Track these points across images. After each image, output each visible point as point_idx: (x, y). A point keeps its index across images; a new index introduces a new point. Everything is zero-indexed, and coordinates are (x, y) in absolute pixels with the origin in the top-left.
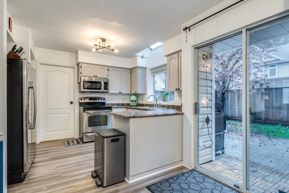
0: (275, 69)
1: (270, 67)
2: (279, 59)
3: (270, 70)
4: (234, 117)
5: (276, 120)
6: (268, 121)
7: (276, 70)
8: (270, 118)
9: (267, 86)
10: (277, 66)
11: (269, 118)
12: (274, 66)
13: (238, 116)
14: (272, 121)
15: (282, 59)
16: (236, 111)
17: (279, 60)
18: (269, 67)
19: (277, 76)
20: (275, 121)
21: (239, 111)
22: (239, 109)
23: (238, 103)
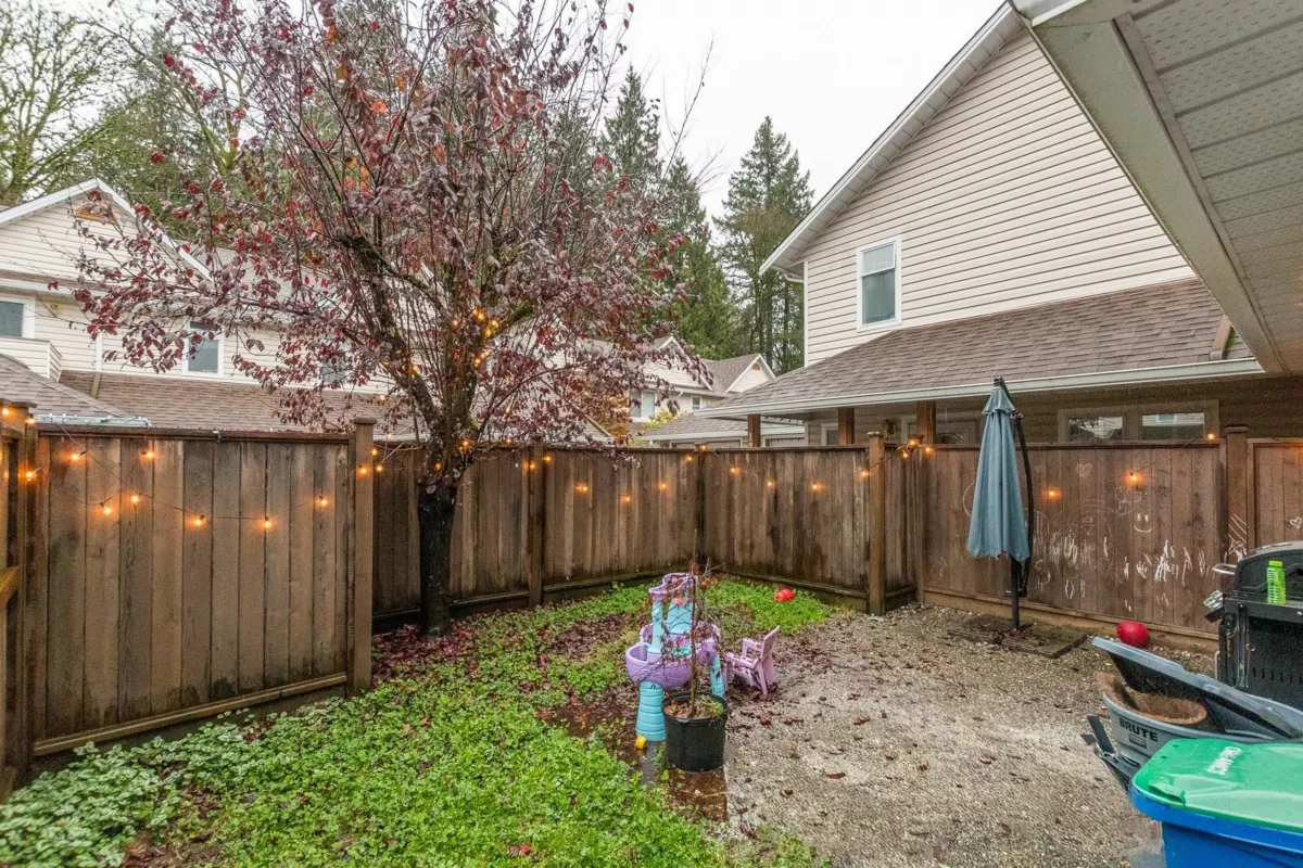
5: (603, 571)
6: (583, 579)
8: (587, 566)
11: (585, 568)
21: (476, 559)
22: (476, 549)
23: (476, 516)
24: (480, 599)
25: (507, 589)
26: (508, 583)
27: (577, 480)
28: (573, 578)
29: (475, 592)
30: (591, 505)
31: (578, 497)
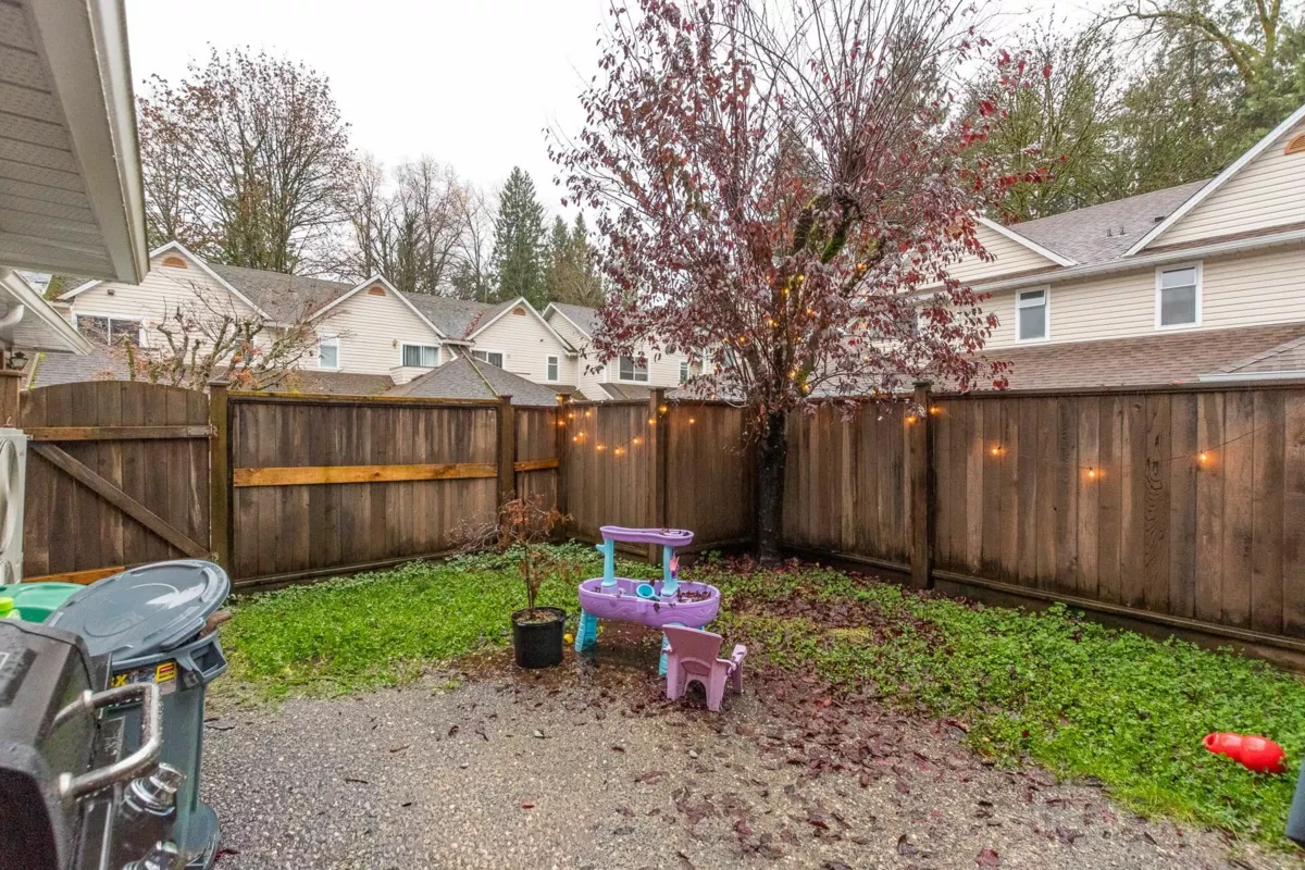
0: (1043, 307)
1: (1024, 297)
2: (1060, 266)
3: (1021, 309)
4: (834, 547)
5: (1040, 580)
6: (999, 579)
7: (1048, 312)
8: (1010, 563)
9: (998, 378)
10: (1048, 294)
11: (1004, 564)
12: (1040, 294)
13: (851, 541)
14: (1017, 582)
15: (1069, 264)
16: (844, 514)
17: (1058, 267)
18: (1018, 296)
19: (1048, 338)
20: (1034, 583)
21: (856, 516)
22: (856, 504)
23: (855, 472)
24: (858, 557)
25: (887, 557)
26: (888, 552)
27: (989, 437)
28: (981, 574)
29: (853, 549)
30: (1015, 477)
31: (989, 463)
